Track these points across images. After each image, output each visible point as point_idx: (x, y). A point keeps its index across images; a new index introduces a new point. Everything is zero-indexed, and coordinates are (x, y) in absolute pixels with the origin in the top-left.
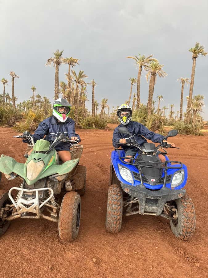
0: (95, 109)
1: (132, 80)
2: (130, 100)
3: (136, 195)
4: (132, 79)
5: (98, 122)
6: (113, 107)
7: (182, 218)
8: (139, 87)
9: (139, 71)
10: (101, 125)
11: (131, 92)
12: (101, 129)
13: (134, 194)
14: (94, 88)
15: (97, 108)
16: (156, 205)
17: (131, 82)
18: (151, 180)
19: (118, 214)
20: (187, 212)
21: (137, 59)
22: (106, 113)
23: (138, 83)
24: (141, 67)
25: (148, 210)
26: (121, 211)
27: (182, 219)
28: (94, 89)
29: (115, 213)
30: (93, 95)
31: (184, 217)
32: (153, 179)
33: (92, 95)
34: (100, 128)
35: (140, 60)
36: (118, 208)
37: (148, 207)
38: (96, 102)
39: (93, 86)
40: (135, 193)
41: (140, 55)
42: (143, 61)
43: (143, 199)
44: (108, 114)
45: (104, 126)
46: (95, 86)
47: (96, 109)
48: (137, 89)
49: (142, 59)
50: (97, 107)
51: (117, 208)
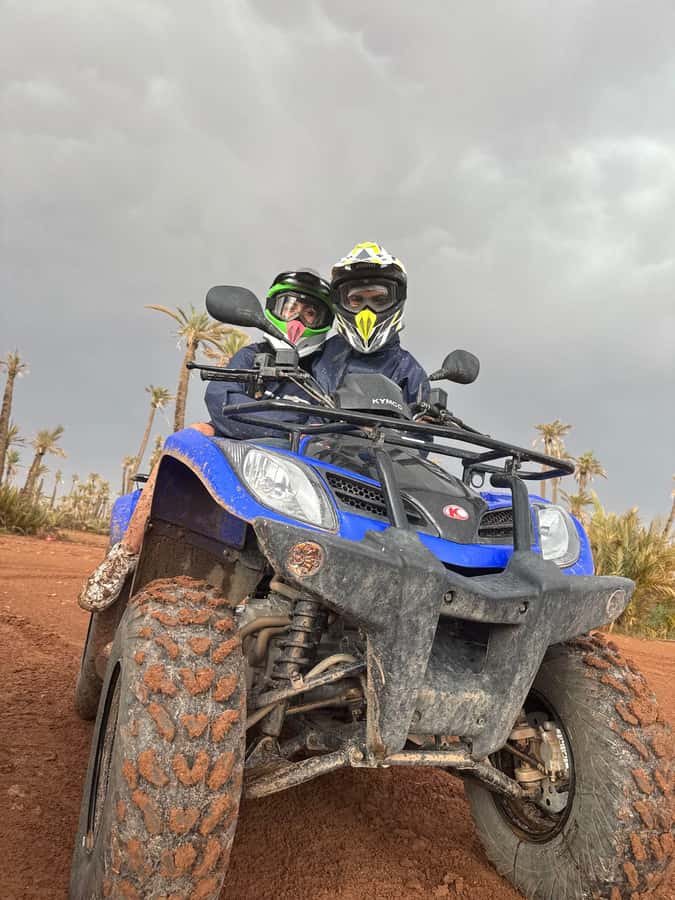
0: (5, 471)
1: (155, 394)
2: (141, 455)
3: (371, 595)
4: (155, 388)
5: (11, 503)
6: (75, 478)
7: (621, 769)
8: (182, 406)
9: (187, 357)
10: (24, 517)
11: (148, 431)
12: (22, 535)
13: (356, 585)
14: (15, 379)
15: (10, 468)
16: (477, 679)
17: (153, 399)
18: (447, 511)
19: (219, 776)
20: (640, 724)
21: (181, 318)
22: (47, 491)
23: (180, 394)
24: (195, 345)
25: (431, 720)
26: (237, 750)
27: (615, 773)
28: (12, 384)
29: (197, 768)
30: (4, 405)
31: (626, 757)
32: (454, 507)
33: (2, 402)
34: (17, 531)
35: (193, 325)
36: (221, 726)
37: (432, 693)
38: (14, 433)
39: (13, 374)
40: (369, 581)
41: (193, 308)
42: (200, 330)
43: (422, 620)
44: (53, 499)
45: (33, 526)
46: (19, 374)
47: (8, 473)
48: (177, 413)
49: (198, 322)
50: (13, 467)
51: (212, 722)
